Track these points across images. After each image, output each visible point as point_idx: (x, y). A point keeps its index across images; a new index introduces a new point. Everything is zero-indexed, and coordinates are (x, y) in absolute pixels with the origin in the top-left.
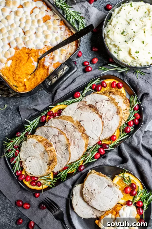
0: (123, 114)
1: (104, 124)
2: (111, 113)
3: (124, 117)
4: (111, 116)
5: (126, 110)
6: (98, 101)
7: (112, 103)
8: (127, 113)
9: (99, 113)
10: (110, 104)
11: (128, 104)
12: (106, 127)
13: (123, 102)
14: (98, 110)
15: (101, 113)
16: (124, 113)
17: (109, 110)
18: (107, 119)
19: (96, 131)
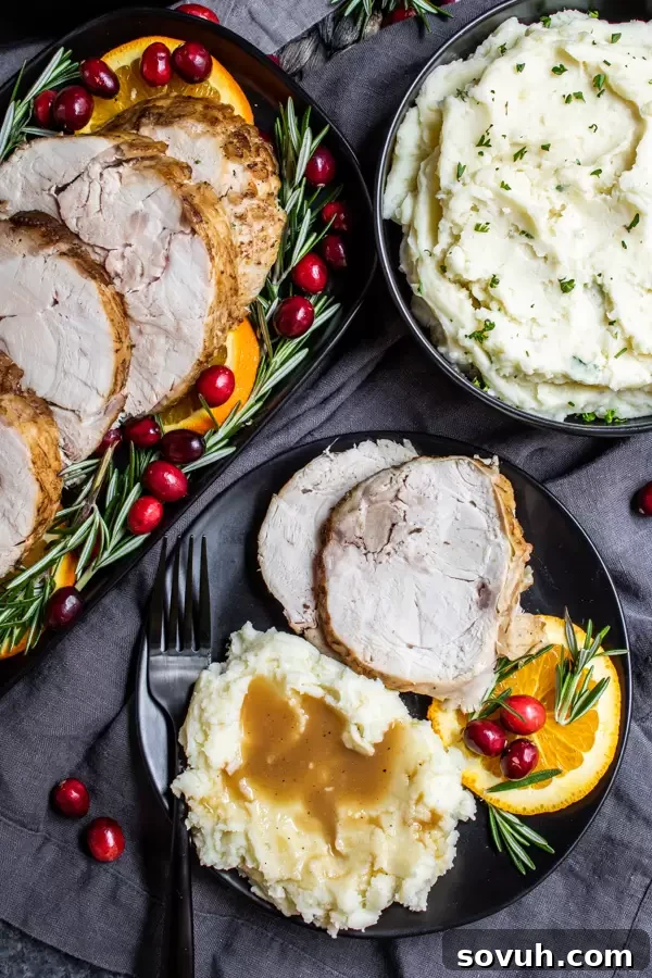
0: (237, 223)
1: (130, 312)
2: (153, 230)
3: (246, 240)
4: (155, 251)
5: (251, 194)
6: (65, 182)
7: (146, 173)
8: (263, 217)
9: (89, 249)
10: (134, 179)
11: (258, 160)
12: (147, 329)
13: (221, 153)
14: (77, 236)
15: (97, 250)
16: (241, 217)
17: (139, 219)
18: (142, 275)
19: (84, 362)
